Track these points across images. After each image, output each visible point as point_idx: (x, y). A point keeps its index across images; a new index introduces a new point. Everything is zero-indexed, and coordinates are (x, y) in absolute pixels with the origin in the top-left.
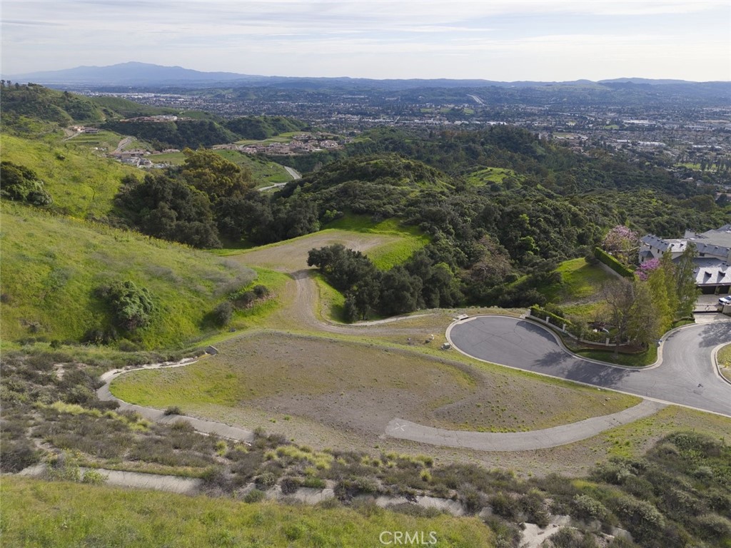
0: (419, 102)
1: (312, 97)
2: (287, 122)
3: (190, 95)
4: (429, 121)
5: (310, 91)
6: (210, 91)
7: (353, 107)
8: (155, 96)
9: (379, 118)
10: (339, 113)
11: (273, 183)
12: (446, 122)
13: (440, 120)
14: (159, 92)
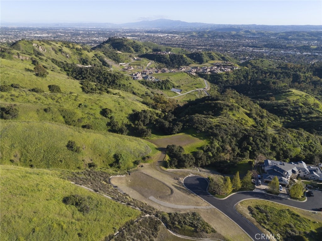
0: (288, 39)
1: (233, 36)
2: (214, 54)
3: (181, 35)
4: (289, 52)
5: (234, 33)
6: (189, 33)
7: (252, 43)
8: (167, 36)
9: (263, 50)
10: (243, 46)
11: (196, 88)
12: (299, 53)
13: (295, 51)
14: (169, 33)
